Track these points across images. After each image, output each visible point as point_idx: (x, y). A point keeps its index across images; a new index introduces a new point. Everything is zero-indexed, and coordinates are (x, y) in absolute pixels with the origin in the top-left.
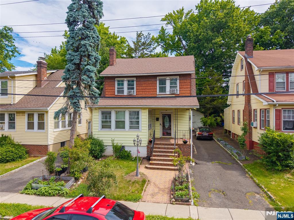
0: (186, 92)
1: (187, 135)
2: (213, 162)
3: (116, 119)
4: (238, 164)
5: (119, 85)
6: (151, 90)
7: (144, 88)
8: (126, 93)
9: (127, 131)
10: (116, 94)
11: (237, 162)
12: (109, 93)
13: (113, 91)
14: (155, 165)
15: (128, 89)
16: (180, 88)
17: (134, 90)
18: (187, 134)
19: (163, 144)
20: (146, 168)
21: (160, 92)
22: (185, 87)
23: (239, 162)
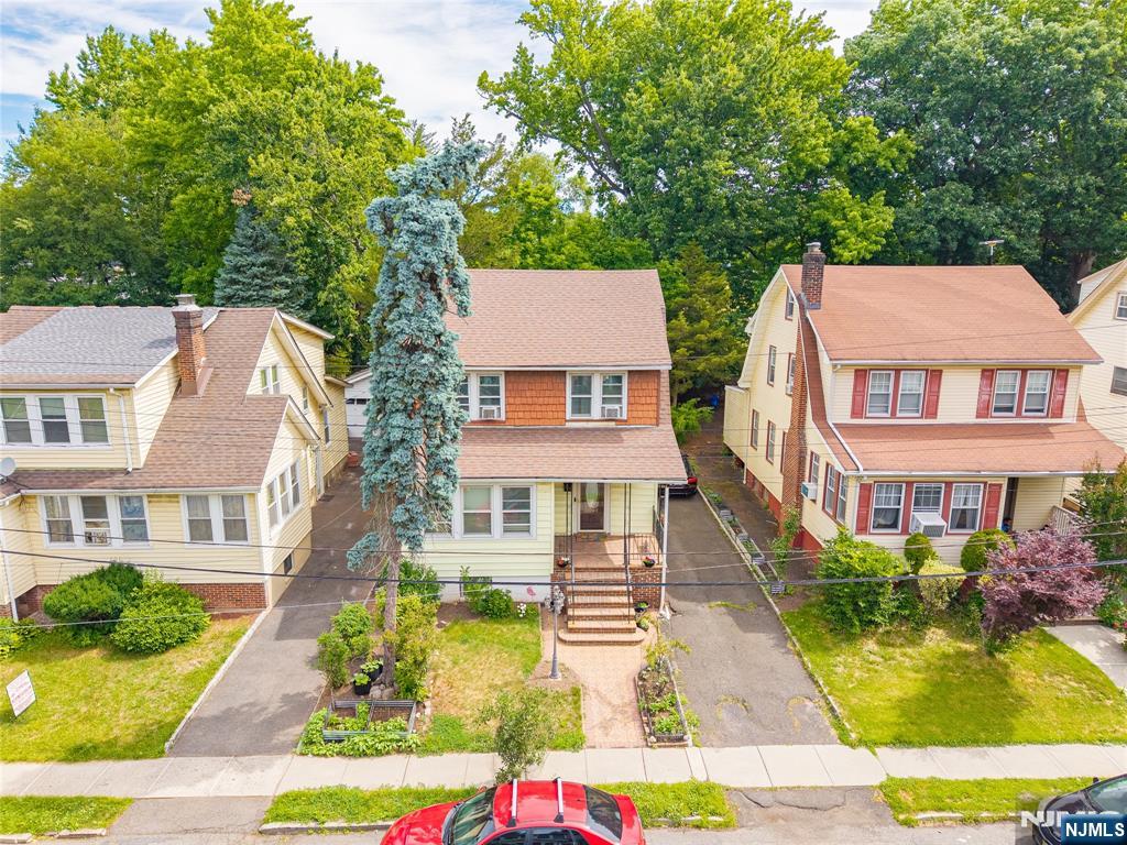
0: (646, 414)
2: (713, 604)
3: (465, 509)
4: (769, 607)
6: (549, 408)
7: (530, 401)
8: (474, 414)
9: (497, 540)
11: (766, 599)
14: (583, 632)
15: (483, 401)
16: (629, 404)
17: (499, 405)
20: (563, 641)
21: (573, 412)
22: (643, 400)
23: (770, 600)
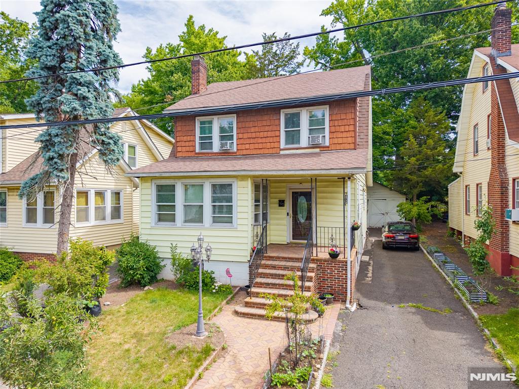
0: (345, 140)
1: (338, 237)
2: (402, 305)
3: (185, 202)
4: (467, 313)
5: (203, 131)
6: (267, 140)
7: (254, 135)
8: (216, 148)
10: (197, 150)
11: (465, 307)
12: (184, 149)
13: (191, 144)
14: (257, 307)
15: (222, 138)
16: (330, 132)
17: (233, 140)
18: (338, 235)
19: (285, 259)
20: (237, 313)
21: (287, 143)
22: (342, 129)
23: (469, 307)
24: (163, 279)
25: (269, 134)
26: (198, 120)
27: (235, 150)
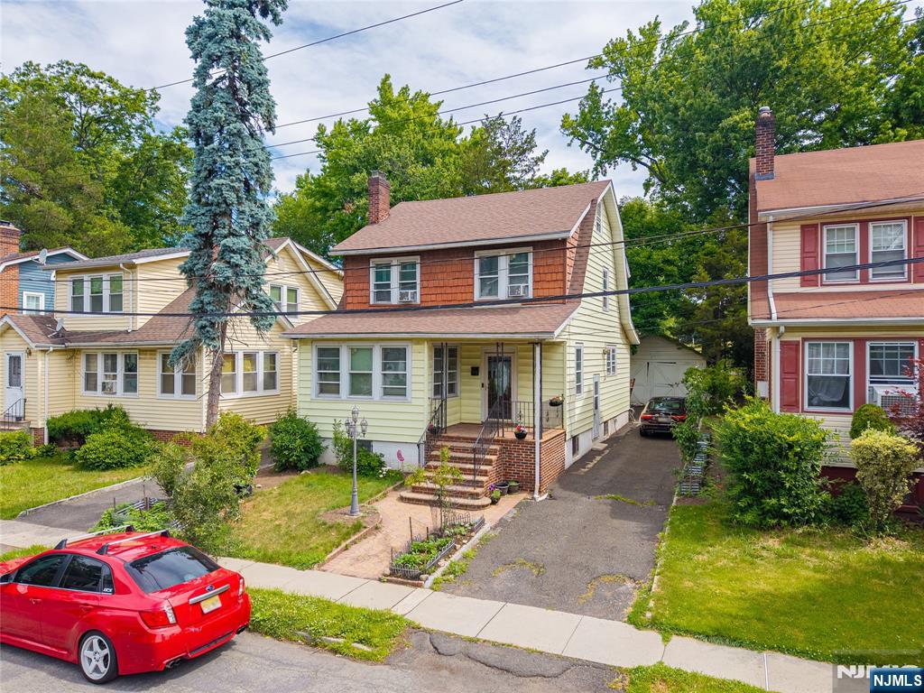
0: (552, 292)
1: (527, 414)
2: (599, 496)
3: (352, 369)
5: (379, 276)
6: (458, 290)
7: (441, 283)
8: (395, 299)
9: (377, 403)
10: (372, 302)
12: (356, 300)
13: (363, 293)
14: (425, 493)
15: (403, 286)
16: (534, 281)
17: (415, 289)
18: (526, 411)
19: (466, 439)
20: (402, 499)
21: (482, 293)
22: (549, 277)
23: (675, 498)
24: (325, 464)
25: (460, 282)
26: (373, 262)
27: (418, 302)
